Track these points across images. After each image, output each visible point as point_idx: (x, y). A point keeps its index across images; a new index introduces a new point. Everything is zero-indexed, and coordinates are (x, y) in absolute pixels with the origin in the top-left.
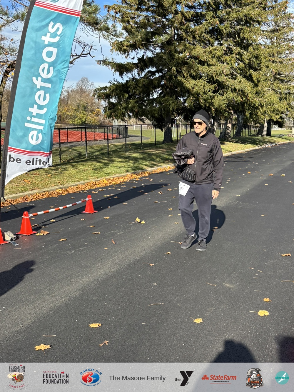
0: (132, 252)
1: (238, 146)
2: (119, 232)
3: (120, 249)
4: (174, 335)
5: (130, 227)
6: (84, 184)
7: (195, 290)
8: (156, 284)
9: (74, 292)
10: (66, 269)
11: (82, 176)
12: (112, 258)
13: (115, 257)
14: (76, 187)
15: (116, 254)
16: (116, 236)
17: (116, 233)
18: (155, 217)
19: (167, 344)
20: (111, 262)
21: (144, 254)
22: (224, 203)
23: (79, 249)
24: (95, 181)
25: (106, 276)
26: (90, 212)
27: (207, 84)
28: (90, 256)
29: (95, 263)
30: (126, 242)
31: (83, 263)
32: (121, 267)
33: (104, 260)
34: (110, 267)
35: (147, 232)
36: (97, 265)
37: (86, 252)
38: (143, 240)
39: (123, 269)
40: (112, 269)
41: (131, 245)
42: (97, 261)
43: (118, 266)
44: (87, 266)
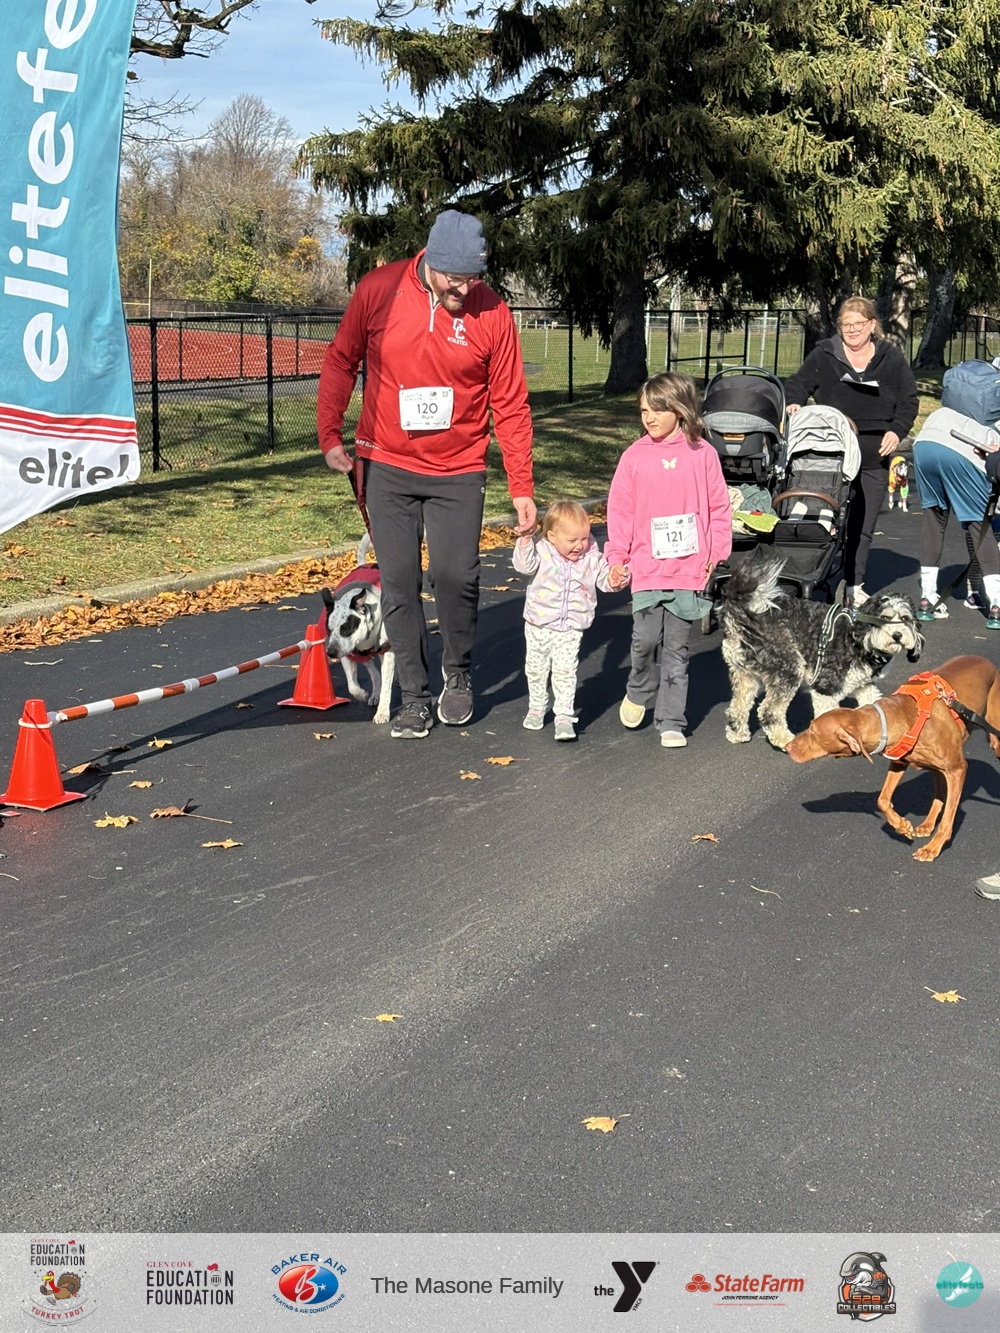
0: (540, 904)
2: (462, 804)
3: (478, 890)
6: (271, 570)
8: (682, 1071)
9: (288, 1108)
10: (239, 986)
11: (264, 536)
13: (460, 926)
14: (238, 581)
15: (464, 914)
16: (453, 821)
17: (450, 807)
20: (447, 950)
21: (598, 917)
23: (288, 883)
24: (322, 558)
25: (432, 1025)
26: (315, 704)
27: (808, 134)
28: (346, 922)
29: (370, 956)
30: (504, 854)
31: (314, 955)
32: (498, 977)
33: (412, 942)
34: (446, 977)
35: (592, 804)
36: (384, 969)
37: (322, 898)
38: (583, 847)
39: (508, 991)
40: (458, 987)
41: (529, 867)
42: (381, 946)
43: (484, 975)
44: (336, 969)
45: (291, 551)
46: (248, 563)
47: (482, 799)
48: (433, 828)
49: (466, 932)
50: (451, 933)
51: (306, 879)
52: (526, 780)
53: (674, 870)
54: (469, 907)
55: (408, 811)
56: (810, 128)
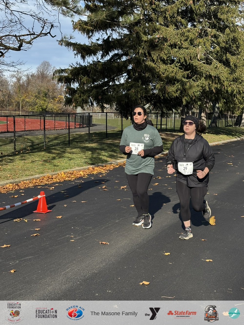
3: (74, 259)
6: (38, 178)
11: (37, 169)
14: (30, 181)
15: (69, 266)
23: (25, 258)
24: (52, 175)
25: (55, 295)
26: (42, 212)
27: (179, 70)
28: (38, 268)
29: (43, 277)
30: (83, 250)
31: (28, 277)
32: (75, 282)
33: (54, 273)
34: (61, 282)
36: (46, 280)
37: (33, 262)
38: (104, 248)
39: (77, 286)
40: (64, 285)
41: (89, 253)
42: (46, 275)
43: (71, 282)
44: (33, 281)
45: (44, 173)
46: (32, 176)
47: (80, 236)
49: (69, 270)
50: (65, 271)
51: (30, 257)
52: (93, 231)
53: (126, 253)
54: (71, 264)
55: (61, 239)
56: (180, 68)
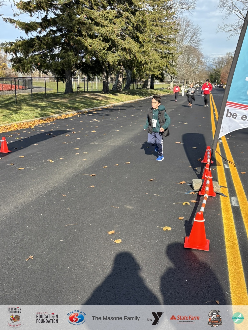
0: (47, 184)
1: (128, 97)
2: (33, 168)
4: (88, 248)
5: (43, 163)
7: (102, 212)
8: (70, 208)
12: (29, 189)
13: (31, 188)
15: (32, 186)
16: (31, 171)
17: (30, 169)
18: (63, 156)
19: (83, 255)
20: (29, 192)
21: (57, 185)
22: (121, 143)
25: (25, 204)
26: (5, 152)
27: (102, 42)
28: (10, 189)
29: (14, 194)
31: (3, 194)
32: (38, 196)
34: (28, 197)
35: (58, 167)
36: (17, 196)
37: (5, 185)
38: (55, 174)
39: (40, 198)
40: (30, 198)
41: (45, 178)
42: (16, 192)
43: (35, 196)
44: (7, 196)
48: (27, 172)
53: (72, 177)
